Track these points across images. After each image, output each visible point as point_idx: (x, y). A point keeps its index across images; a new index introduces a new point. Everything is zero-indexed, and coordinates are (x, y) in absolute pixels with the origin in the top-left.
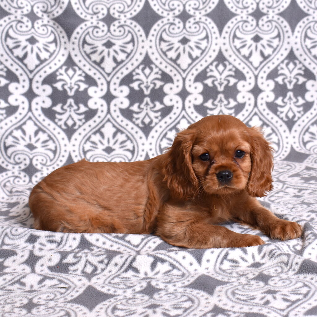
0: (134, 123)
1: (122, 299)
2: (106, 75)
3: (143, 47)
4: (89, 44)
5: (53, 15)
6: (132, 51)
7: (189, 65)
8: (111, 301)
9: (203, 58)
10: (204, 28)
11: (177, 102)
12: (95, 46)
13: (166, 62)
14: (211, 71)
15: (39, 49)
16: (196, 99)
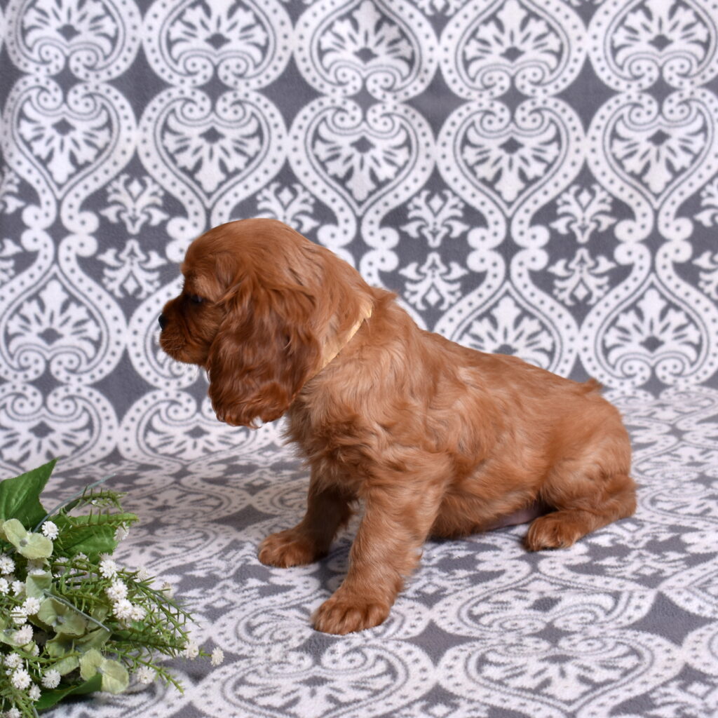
0: (555, 298)
2: (504, 206)
3: (578, 151)
4: (474, 146)
6: (556, 158)
7: (668, 184)
9: (695, 170)
10: (699, 112)
11: (641, 257)
12: (486, 148)
13: (622, 179)
14: (710, 195)
15: (376, 161)
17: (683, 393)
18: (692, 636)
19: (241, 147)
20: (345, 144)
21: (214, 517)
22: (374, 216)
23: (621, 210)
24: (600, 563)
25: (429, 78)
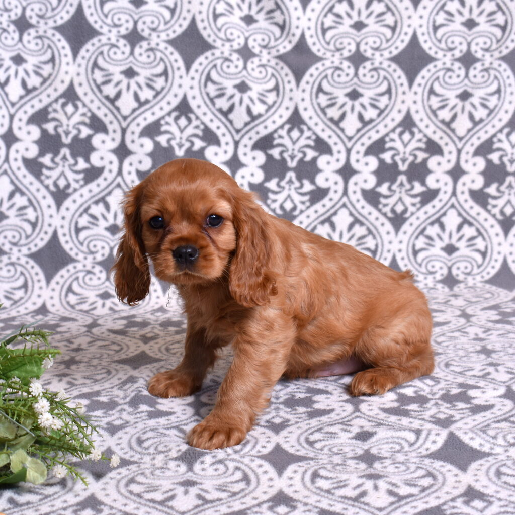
0: (380, 211)
1: (326, 464)
2: (345, 140)
3: (403, 102)
4: (326, 93)
5: (278, 51)
6: (387, 106)
7: (469, 131)
9: (490, 121)
10: (496, 78)
11: (446, 184)
12: (335, 95)
13: (435, 125)
14: (500, 141)
15: (252, 100)
16: (473, 181)
17: (471, 287)
18: (474, 465)
19: (151, 83)
20: (229, 86)
21: (116, 358)
22: (247, 142)
23: (433, 148)
24: (406, 408)
25: (295, 40)
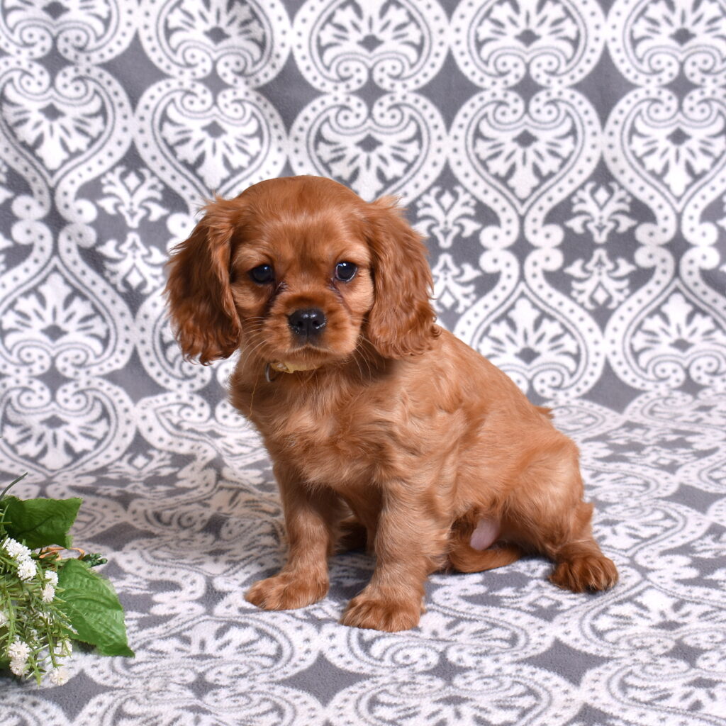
1: (388, 684)
3: (439, 151)
4: (328, 143)
5: (257, 80)
6: (417, 157)
7: (534, 189)
8: (364, 687)
9: (564, 175)
11: (508, 265)
12: (341, 145)
13: (487, 181)
14: (582, 201)
15: (228, 147)
17: (564, 407)
20: (195, 127)
